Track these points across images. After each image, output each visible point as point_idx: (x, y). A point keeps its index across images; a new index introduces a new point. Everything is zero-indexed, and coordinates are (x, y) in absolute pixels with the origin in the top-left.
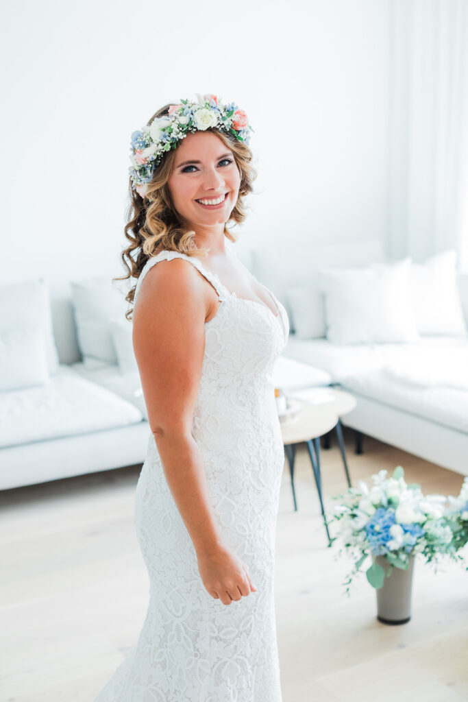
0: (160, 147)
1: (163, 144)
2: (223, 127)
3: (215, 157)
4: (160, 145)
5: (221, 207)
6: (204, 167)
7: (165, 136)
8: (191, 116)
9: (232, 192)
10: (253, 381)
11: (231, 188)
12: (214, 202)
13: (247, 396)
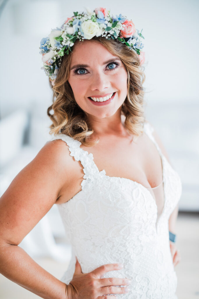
0: (56, 53)
1: (58, 51)
2: (109, 35)
3: (102, 62)
4: (55, 51)
5: (108, 103)
6: (92, 71)
7: (58, 44)
8: (79, 27)
9: (119, 92)
10: (125, 243)
11: (117, 89)
12: (101, 100)
13: (120, 254)
